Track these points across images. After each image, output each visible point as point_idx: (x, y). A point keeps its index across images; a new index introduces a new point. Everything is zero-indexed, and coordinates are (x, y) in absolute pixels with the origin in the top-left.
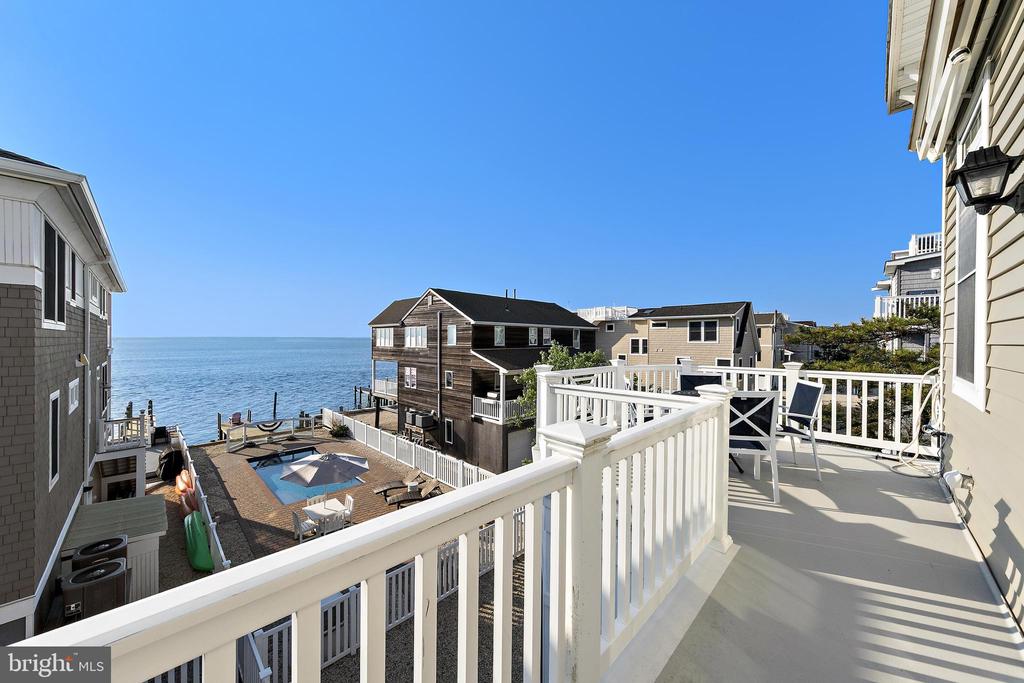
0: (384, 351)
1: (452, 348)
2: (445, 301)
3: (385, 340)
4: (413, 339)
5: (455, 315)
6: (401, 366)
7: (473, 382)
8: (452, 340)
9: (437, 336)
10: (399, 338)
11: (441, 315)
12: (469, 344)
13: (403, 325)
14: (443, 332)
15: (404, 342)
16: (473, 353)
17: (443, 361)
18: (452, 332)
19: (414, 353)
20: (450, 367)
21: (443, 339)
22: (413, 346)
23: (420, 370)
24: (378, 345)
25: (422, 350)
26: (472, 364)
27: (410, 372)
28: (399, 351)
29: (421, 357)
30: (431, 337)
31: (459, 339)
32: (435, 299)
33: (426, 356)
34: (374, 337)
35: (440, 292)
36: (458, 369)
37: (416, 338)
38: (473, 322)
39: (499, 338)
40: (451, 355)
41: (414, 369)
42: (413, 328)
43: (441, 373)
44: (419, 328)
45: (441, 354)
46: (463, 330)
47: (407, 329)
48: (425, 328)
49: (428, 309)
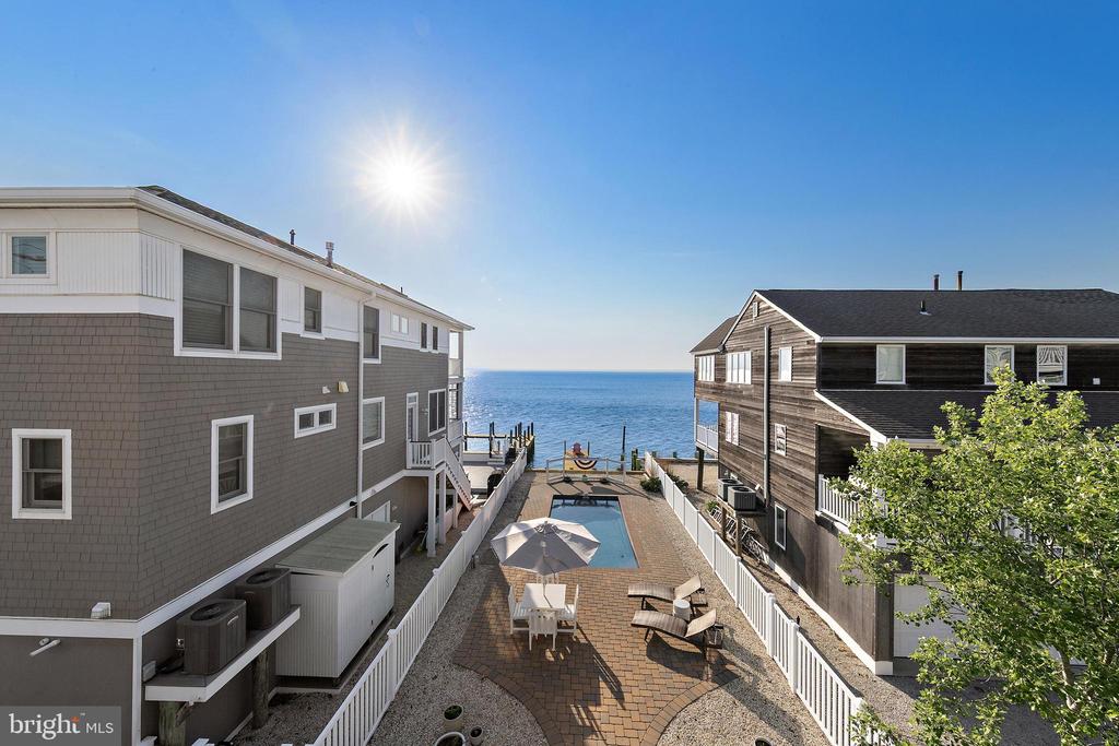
0: (705, 386)
1: (783, 386)
2: (775, 307)
3: (707, 373)
4: (735, 372)
5: (791, 329)
6: (722, 409)
7: (819, 450)
8: (785, 375)
9: (766, 366)
10: (720, 368)
11: (769, 331)
12: (812, 380)
13: (724, 351)
14: (772, 357)
15: (725, 375)
16: (818, 396)
17: (773, 406)
18: (785, 356)
19: (736, 392)
20: (782, 418)
21: (772, 370)
22: (735, 381)
23: (744, 418)
24: (700, 379)
25: (746, 387)
26: (818, 417)
27: (732, 421)
28: (719, 388)
29: (743, 397)
30: (756, 370)
31: (795, 370)
32: (762, 306)
33: (750, 398)
34: (696, 368)
35: (772, 295)
36: (795, 425)
37: (740, 371)
38: (818, 339)
39: (890, 365)
40: (783, 398)
41: (736, 416)
42: (735, 354)
43: (769, 426)
44: (742, 354)
45: (769, 395)
46: (803, 355)
47: (729, 356)
48: (748, 354)
49: (752, 323)
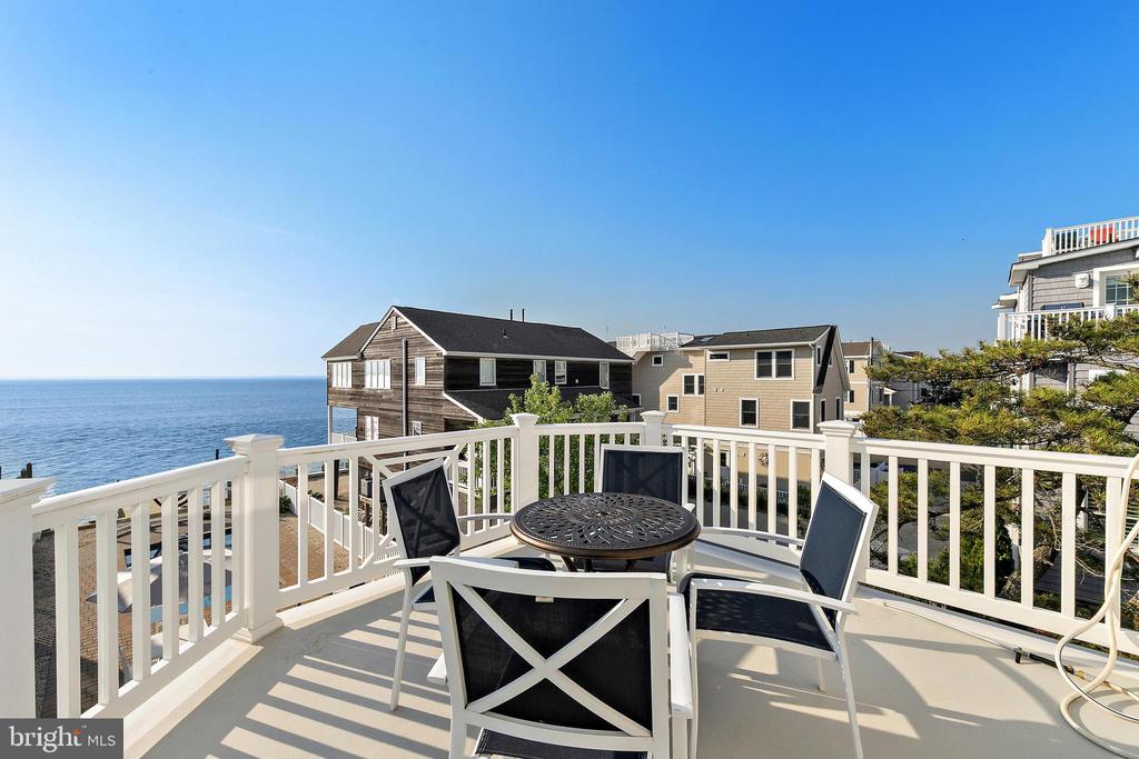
0: (341, 392)
1: (418, 389)
2: (411, 324)
3: (343, 379)
4: (375, 378)
5: (424, 344)
6: (361, 414)
8: (420, 380)
9: (403, 372)
10: (358, 374)
11: (407, 343)
12: (440, 384)
13: (363, 358)
14: (409, 366)
15: (363, 381)
16: (445, 396)
17: (411, 407)
18: (420, 365)
19: (376, 397)
20: (418, 416)
21: (410, 376)
22: (375, 387)
23: (384, 420)
24: (334, 385)
25: (385, 392)
26: (444, 411)
27: (372, 424)
28: (357, 393)
29: (383, 401)
30: (395, 376)
31: (428, 376)
32: (400, 321)
33: (390, 401)
34: (330, 374)
35: (408, 312)
36: (427, 420)
37: (379, 377)
38: (445, 353)
39: (487, 375)
40: (419, 399)
41: (376, 419)
42: (375, 362)
43: (407, 423)
44: (381, 362)
45: (407, 398)
46: (433, 364)
47: (368, 363)
48: (388, 362)
49: (391, 335)
